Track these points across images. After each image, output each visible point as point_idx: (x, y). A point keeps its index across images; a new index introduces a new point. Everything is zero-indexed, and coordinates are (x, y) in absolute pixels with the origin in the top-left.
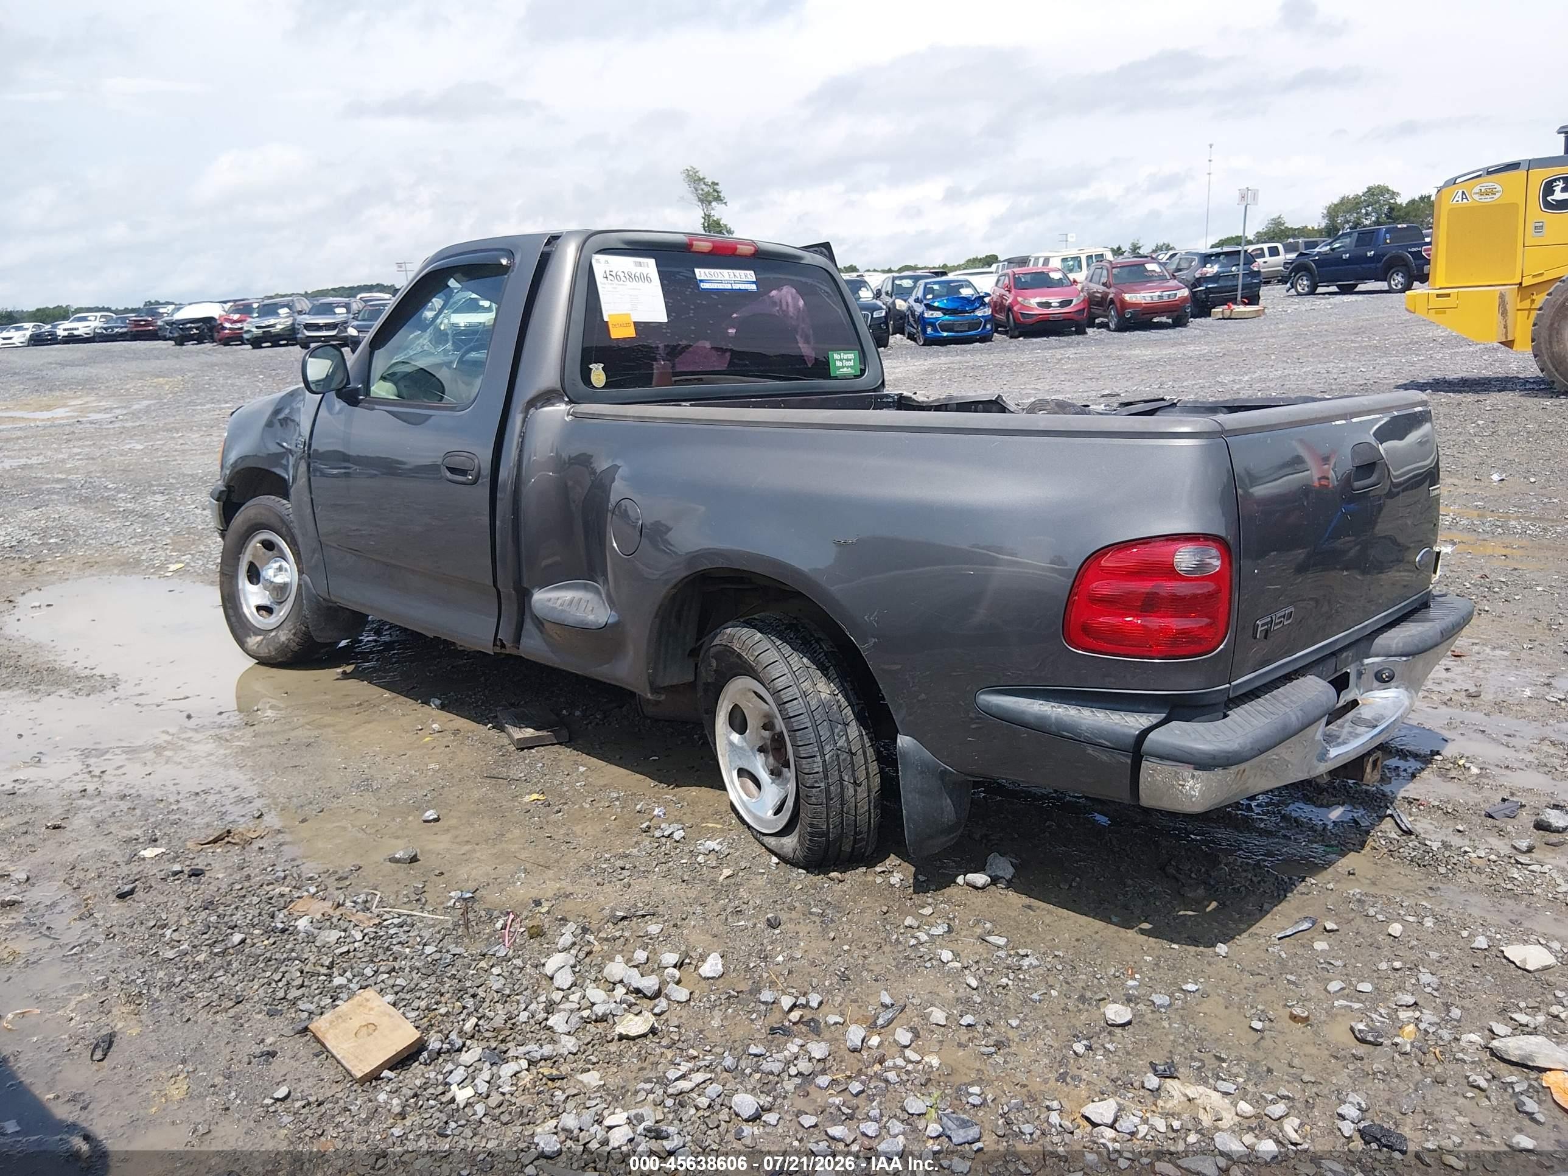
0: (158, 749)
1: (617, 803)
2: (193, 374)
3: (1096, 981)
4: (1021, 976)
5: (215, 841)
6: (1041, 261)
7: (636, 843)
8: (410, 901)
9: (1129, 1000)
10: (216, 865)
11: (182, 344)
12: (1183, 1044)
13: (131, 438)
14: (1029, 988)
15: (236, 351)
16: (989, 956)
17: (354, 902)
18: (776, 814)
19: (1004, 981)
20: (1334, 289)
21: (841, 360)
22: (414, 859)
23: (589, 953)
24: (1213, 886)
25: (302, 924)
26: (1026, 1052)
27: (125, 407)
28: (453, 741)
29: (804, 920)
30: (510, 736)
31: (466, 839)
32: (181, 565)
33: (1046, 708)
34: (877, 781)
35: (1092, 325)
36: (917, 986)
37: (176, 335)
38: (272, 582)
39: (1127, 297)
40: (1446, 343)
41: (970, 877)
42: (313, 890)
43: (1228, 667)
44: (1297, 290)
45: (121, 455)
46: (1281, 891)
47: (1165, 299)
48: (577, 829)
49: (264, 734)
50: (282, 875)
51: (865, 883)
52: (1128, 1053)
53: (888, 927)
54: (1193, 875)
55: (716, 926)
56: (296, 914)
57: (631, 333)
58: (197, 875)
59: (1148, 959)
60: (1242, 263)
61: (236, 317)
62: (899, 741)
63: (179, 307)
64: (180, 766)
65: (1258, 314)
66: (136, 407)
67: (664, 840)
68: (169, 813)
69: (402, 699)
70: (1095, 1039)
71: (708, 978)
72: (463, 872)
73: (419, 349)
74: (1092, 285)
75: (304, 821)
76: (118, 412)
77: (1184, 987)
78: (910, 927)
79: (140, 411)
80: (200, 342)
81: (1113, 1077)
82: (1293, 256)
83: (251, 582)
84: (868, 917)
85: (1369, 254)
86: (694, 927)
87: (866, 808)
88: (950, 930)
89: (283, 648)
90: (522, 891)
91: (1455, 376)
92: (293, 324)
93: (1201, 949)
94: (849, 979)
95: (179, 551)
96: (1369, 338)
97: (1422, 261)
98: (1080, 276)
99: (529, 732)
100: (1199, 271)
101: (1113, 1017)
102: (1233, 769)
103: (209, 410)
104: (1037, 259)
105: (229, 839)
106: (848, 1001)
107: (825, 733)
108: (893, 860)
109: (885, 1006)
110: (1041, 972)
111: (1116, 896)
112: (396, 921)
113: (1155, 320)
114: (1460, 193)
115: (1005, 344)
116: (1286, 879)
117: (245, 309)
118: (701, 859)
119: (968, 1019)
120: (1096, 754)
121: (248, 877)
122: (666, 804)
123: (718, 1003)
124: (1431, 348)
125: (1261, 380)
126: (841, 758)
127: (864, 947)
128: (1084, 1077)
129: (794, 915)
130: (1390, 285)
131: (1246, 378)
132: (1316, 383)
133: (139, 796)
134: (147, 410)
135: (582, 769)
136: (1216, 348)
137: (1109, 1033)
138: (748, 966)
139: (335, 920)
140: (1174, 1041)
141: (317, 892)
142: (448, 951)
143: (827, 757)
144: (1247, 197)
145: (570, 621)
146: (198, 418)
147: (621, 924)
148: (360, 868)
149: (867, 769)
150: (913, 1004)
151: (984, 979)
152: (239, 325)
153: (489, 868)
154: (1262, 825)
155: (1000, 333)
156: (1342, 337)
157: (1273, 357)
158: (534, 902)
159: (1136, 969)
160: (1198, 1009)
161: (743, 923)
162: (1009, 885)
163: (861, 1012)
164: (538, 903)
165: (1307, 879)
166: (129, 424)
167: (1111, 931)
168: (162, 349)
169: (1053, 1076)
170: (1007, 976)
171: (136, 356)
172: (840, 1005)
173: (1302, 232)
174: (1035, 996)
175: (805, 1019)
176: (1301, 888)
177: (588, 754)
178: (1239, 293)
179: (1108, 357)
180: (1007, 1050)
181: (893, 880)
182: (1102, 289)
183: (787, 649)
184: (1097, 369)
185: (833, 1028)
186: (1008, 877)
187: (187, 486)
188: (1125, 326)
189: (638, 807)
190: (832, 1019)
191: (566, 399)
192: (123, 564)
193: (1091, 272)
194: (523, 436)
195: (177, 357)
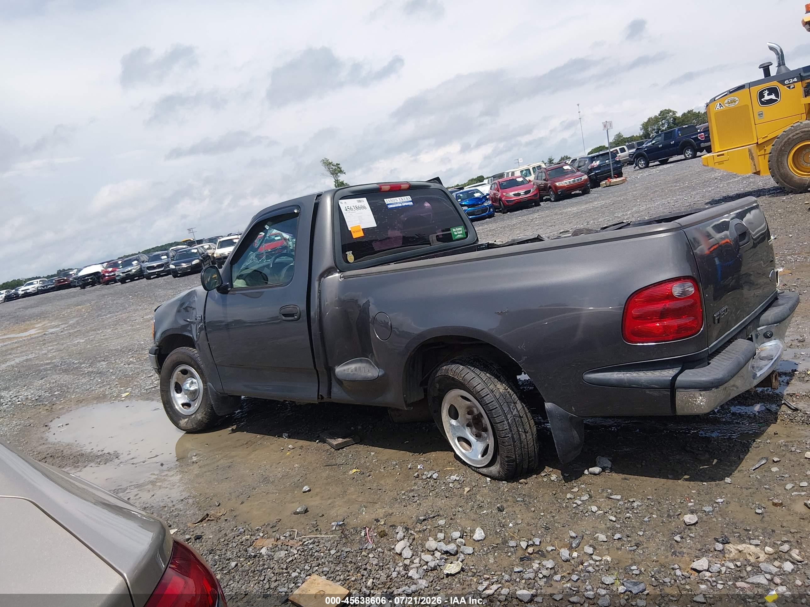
0: (153, 483)
1: (397, 466)
2: (95, 301)
3: (673, 507)
4: (635, 511)
5: (201, 521)
6: (510, 174)
7: (415, 483)
8: (313, 531)
9: (692, 512)
10: (207, 532)
11: (84, 288)
12: (726, 527)
13: (76, 337)
14: (641, 516)
15: (113, 286)
16: (615, 505)
17: (285, 536)
18: (483, 456)
19: (628, 515)
20: (657, 163)
21: (456, 231)
22: (306, 511)
23: (414, 539)
24: (712, 452)
25: (263, 551)
26: (652, 546)
27: (65, 324)
28: (302, 452)
29: (516, 505)
30: (330, 444)
31: (328, 497)
32: (127, 394)
33: (620, 375)
34: (535, 429)
35: (542, 201)
36: (585, 525)
37: (81, 284)
38: (189, 390)
39: (557, 184)
40: (722, 179)
41: (591, 469)
42: (261, 535)
43: (705, 339)
44: (639, 167)
45: (75, 346)
46: (746, 449)
47: (577, 182)
48: (382, 482)
49: (204, 466)
50: (243, 530)
51: (538, 483)
52: (702, 536)
53: (559, 501)
54: (700, 449)
55: (473, 516)
56: (258, 548)
57: (361, 234)
58: (199, 539)
59: (694, 491)
60: (610, 158)
61: (110, 269)
62: (546, 405)
63: (79, 270)
64: (168, 489)
65: (623, 181)
66: (71, 322)
67: (428, 480)
68: (171, 512)
69: (267, 437)
70: (683, 533)
71: (479, 541)
72: (333, 513)
73: (251, 262)
74: (537, 181)
75: (242, 503)
76: (63, 326)
77: (717, 501)
78: (571, 499)
79: (74, 324)
80: (93, 285)
81: (699, 548)
82: (634, 150)
83: (177, 393)
84: (547, 498)
85: (672, 143)
86: (461, 518)
87: (532, 444)
88: (591, 497)
89: (200, 422)
90: (366, 516)
91: (733, 194)
92: (141, 268)
93: (718, 482)
94: (549, 529)
95: (124, 387)
96: (683, 183)
97: (699, 141)
98: (532, 178)
99: (340, 440)
100: (590, 166)
101: (689, 521)
102: (721, 388)
103: (110, 318)
104: (508, 173)
105: (209, 518)
106: (553, 539)
107: (506, 409)
108: (547, 469)
109: (574, 538)
110: (644, 508)
111: (666, 466)
112: (310, 541)
113: (573, 193)
114: (718, 105)
115: (501, 217)
116: (746, 442)
117: (114, 264)
118: (451, 485)
119: (617, 536)
120: (651, 393)
121: (226, 535)
122: (422, 462)
123: (488, 551)
124: (716, 183)
125: (637, 212)
126: (516, 420)
127: (551, 512)
128: (685, 551)
129: (509, 503)
130: (685, 156)
131: (629, 212)
132: (664, 209)
133: (152, 507)
134: (78, 323)
135: (372, 454)
136: (608, 201)
137: (689, 529)
138: (496, 531)
139: (279, 546)
140: (722, 527)
141: (264, 535)
142: (342, 551)
143: (509, 421)
144: (607, 126)
145: (359, 378)
146: (106, 322)
147: (424, 523)
148: (280, 520)
149: (529, 424)
150: (587, 534)
151: (617, 516)
152: (113, 273)
153: (346, 509)
154: (724, 420)
155: (497, 212)
156: (669, 185)
157: (638, 200)
158: (375, 520)
159: (690, 497)
160: (727, 510)
161: (485, 512)
162: (612, 470)
163: (562, 543)
164: (377, 521)
165: (756, 440)
166: (71, 331)
167: (670, 483)
168: (74, 292)
169: (670, 554)
170: (628, 513)
171: (62, 298)
172: (550, 541)
173: (632, 139)
174: (646, 519)
175: (535, 551)
176: (754, 444)
177: (373, 446)
178: (612, 172)
179: (556, 214)
180: (642, 546)
181: (552, 478)
182: (544, 182)
183: (478, 371)
184: (552, 221)
185: (551, 553)
186: (610, 466)
187: (115, 355)
188: (559, 198)
189: (409, 466)
190: (550, 548)
191: (338, 271)
192: (97, 398)
193: (536, 175)
194: (320, 292)
195: (84, 295)
